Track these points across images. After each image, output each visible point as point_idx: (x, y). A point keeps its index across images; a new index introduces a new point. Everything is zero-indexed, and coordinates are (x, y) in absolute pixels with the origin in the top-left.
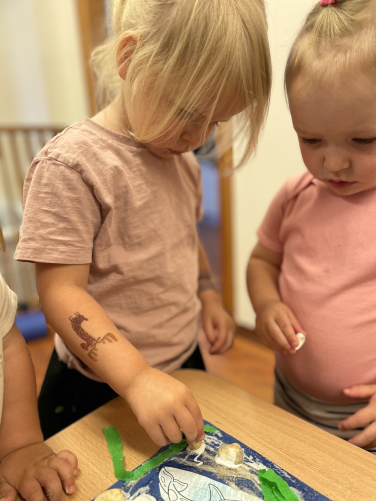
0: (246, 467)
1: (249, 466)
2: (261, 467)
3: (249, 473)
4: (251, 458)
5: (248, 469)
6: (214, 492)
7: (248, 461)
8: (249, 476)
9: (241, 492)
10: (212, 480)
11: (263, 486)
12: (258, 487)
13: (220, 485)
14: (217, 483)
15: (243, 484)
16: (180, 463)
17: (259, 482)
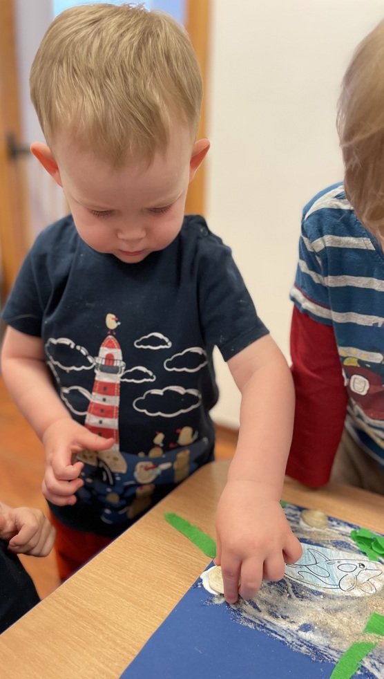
0: (335, 531)
1: (337, 530)
2: (349, 530)
3: (341, 536)
4: (335, 523)
5: (338, 532)
6: (317, 555)
7: (333, 526)
8: (343, 539)
9: (341, 552)
10: (309, 545)
11: (359, 545)
12: (355, 546)
13: (320, 549)
14: (315, 547)
15: (339, 545)
17: (353, 542)
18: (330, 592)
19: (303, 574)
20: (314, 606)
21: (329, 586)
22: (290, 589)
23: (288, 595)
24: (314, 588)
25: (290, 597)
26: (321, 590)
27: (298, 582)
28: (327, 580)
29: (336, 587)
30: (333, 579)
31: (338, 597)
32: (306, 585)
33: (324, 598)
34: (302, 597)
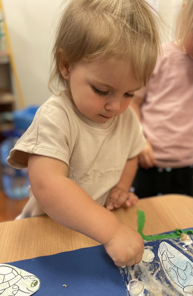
6: (189, 267)
14: (192, 263)
16: (174, 244)
18: (175, 286)
19: (172, 270)
20: (159, 286)
21: (178, 284)
22: (157, 271)
23: (153, 272)
24: (169, 279)
25: (152, 274)
26: (172, 282)
27: (165, 271)
28: (181, 281)
29: (182, 286)
30: (185, 283)
31: (176, 291)
32: (167, 275)
33: (169, 286)
34: (159, 279)
